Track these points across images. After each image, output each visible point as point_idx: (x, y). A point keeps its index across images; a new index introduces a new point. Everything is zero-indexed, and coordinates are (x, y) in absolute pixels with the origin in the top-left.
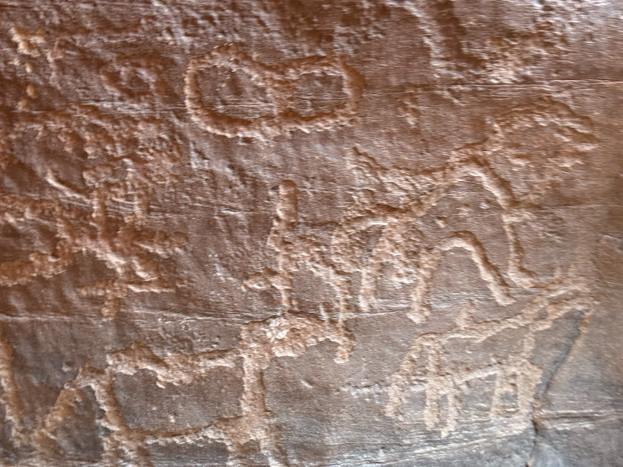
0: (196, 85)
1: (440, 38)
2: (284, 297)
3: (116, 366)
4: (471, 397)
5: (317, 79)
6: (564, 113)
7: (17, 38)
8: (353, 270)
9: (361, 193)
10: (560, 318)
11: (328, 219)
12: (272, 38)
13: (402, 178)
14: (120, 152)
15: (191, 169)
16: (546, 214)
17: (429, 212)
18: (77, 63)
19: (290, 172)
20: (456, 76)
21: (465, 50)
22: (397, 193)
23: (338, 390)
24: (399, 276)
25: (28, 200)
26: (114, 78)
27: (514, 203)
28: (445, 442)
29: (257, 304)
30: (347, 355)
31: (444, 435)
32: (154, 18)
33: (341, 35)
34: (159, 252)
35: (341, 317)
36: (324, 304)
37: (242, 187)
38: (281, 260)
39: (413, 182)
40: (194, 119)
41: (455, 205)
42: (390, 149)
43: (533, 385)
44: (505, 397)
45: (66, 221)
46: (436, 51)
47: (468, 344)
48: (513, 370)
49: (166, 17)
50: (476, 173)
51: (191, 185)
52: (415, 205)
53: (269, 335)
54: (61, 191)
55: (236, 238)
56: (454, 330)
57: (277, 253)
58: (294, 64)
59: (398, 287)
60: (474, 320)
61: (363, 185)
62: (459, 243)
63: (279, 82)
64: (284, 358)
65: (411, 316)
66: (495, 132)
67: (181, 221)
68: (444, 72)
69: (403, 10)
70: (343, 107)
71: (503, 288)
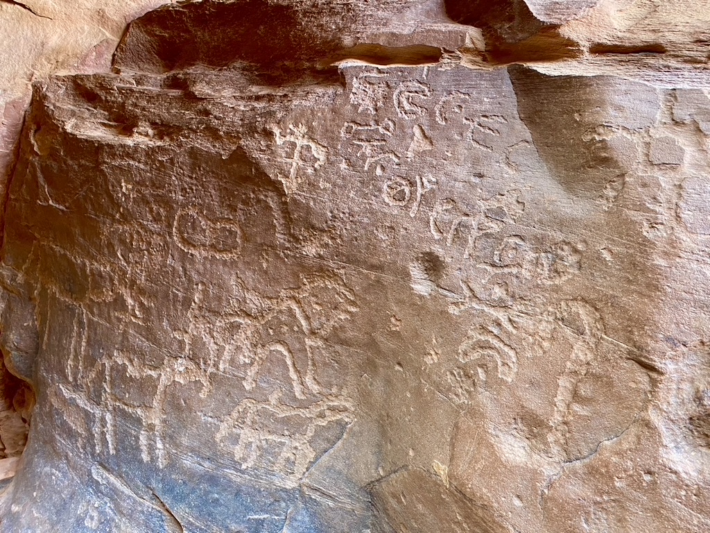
0: (179, 221)
1: (282, 221)
2: (187, 347)
3: (117, 357)
4: (266, 450)
5: (228, 230)
6: (341, 283)
7: (123, 184)
8: (222, 344)
9: (235, 300)
10: (333, 421)
11: (216, 310)
12: (214, 205)
13: (256, 298)
14: (144, 247)
15: (166, 263)
16: (331, 346)
17: (266, 323)
18: (140, 200)
19: (205, 277)
20: (288, 245)
21: (292, 231)
22: (251, 305)
23: (195, 412)
24: (244, 356)
25: (110, 261)
26: (151, 211)
27: (313, 333)
28: (243, 472)
29: (175, 346)
30: (206, 393)
31: (244, 467)
32: (171, 185)
33: (241, 209)
34: (146, 303)
35: (210, 370)
36: (203, 358)
37: (184, 279)
38: (191, 326)
39: (261, 301)
40: (175, 238)
41: (281, 323)
42: (253, 280)
43: (308, 460)
44: (288, 460)
45: (119, 275)
46: (279, 228)
47: (273, 415)
48: (297, 444)
49: (176, 185)
50: (294, 306)
51: (164, 272)
52: (260, 316)
53: (176, 366)
54: (121, 260)
55: (176, 306)
56: (267, 403)
57: (190, 321)
58: (220, 220)
59: (242, 363)
60: (281, 401)
61: (237, 296)
62: (280, 348)
63: (213, 228)
64: (178, 382)
65: (244, 383)
66: (306, 285)
67: (157, 289)
68: (282, 241)
69: (266, 202)
70: (236, 249)
71: (302, 387)
